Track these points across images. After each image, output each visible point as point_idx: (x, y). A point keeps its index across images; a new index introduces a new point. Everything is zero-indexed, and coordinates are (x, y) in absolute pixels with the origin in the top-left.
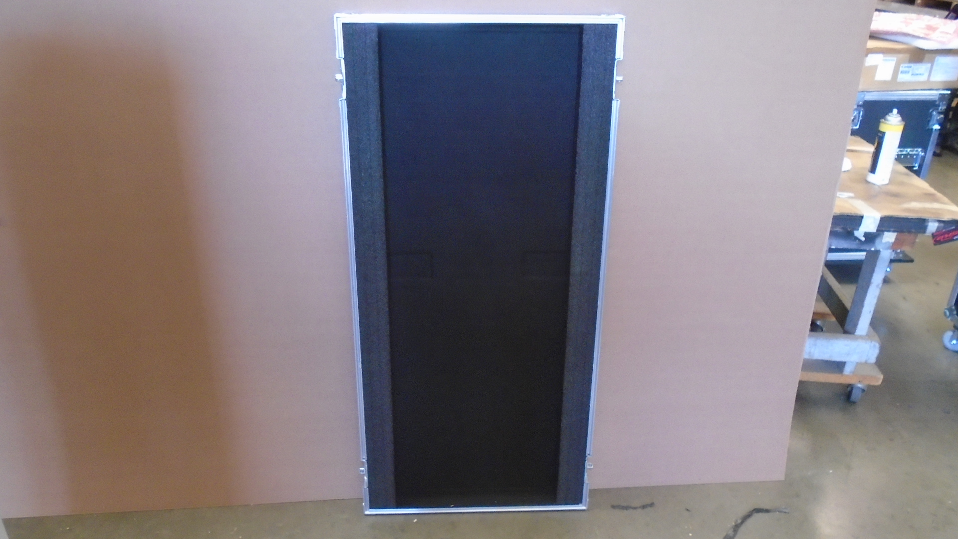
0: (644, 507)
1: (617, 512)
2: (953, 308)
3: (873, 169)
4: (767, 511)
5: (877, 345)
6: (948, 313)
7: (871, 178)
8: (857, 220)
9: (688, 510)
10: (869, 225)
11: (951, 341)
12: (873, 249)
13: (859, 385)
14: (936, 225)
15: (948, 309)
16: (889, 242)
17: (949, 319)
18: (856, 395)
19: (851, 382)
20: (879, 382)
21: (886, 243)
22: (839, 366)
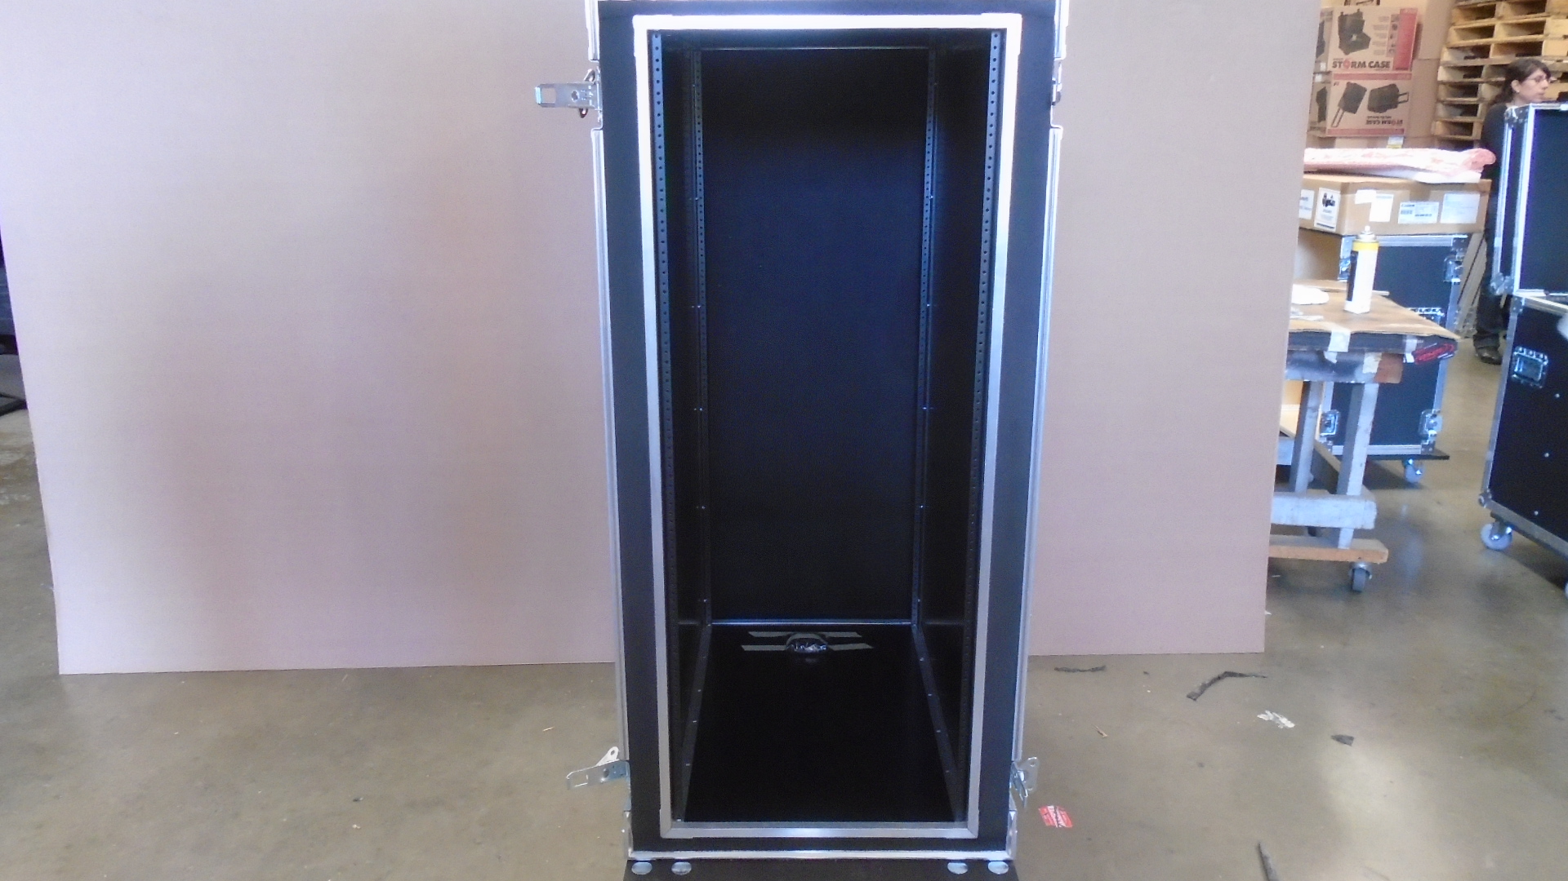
0: (1094, 670)
1: (1063, 674)
2: (1488, 491)
3: (1350, 298)
4: (1241, 675)
5: (1374, 505)
6: (1482, 498)
7: (1350, 306)
8: (1324, 337)
9: (1145, 673)
10: (1339, 344)
11: (1491, 536)
12: (1353, 382)
13: (1362, 566)
14: (1415, 341)
15: (1481, 495)
16: (1371, 373)
17: (1485, 507)
18: (1360, 579)
19: (1351, 558)
20: (1385, 560)
21: (1367, 374)
22: (1332, 535)
